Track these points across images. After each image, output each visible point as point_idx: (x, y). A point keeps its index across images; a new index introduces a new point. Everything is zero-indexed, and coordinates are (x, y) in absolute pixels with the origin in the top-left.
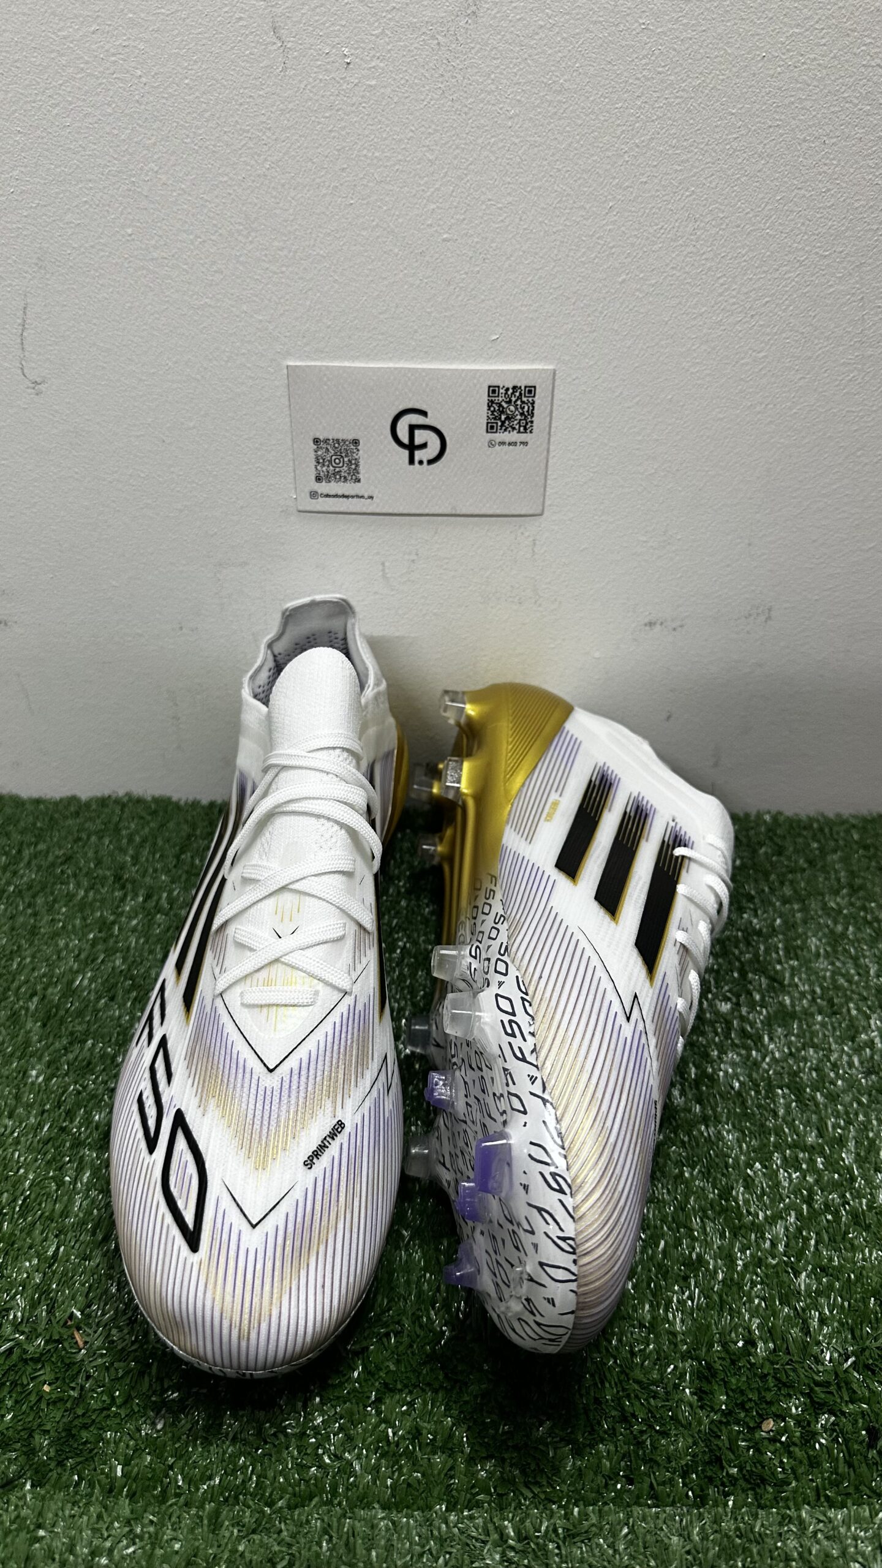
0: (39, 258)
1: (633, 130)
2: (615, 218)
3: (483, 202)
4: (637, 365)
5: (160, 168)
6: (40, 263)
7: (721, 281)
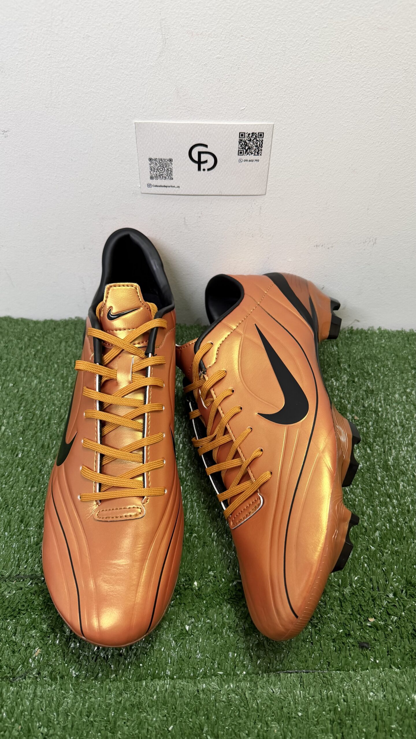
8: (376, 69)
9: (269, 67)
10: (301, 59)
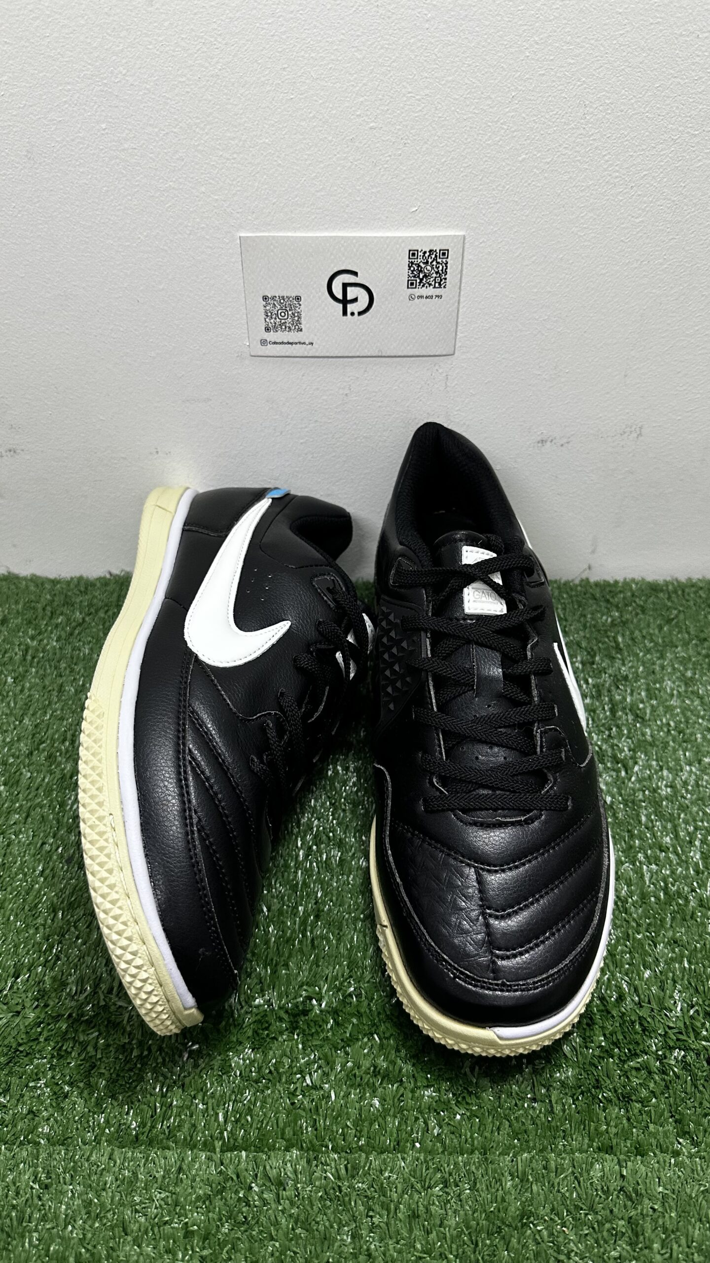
0: (28, 151)
1: (532, 29)
2: (517, 106)
3: (404, 95)
4: (534, 230)
5: (128, 71)
6: (29, 155)
7: (606, 158)
8: (627, 140)
9: (454, 141)
10: (506, 127)
